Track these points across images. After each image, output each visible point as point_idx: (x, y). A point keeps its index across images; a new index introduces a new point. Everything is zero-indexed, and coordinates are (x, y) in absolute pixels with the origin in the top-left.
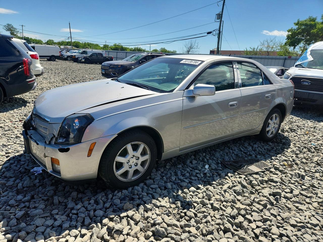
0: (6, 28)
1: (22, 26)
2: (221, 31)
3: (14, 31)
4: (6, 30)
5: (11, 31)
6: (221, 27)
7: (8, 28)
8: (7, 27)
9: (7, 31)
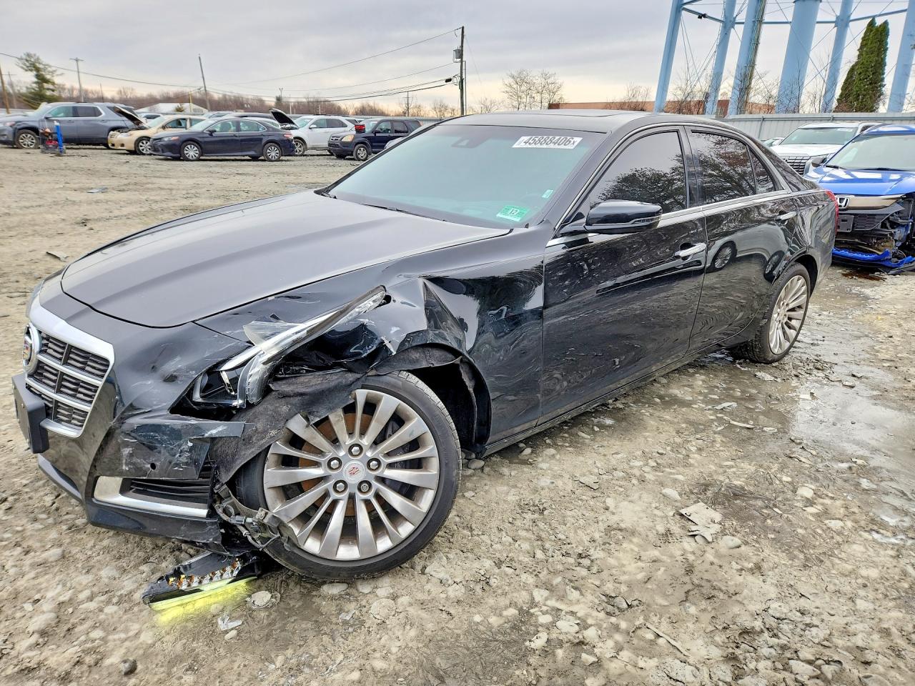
0: (25, 64)
1: (77, 60)
2: (464, 77)
3: (45, 70)
4: (22, 68)
5: (38, 70)
6: (464, 71)
7: (28, 64)
8: (27, 60)
9: (26, 70)
